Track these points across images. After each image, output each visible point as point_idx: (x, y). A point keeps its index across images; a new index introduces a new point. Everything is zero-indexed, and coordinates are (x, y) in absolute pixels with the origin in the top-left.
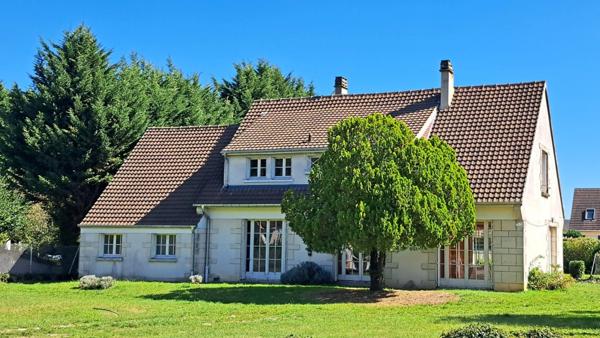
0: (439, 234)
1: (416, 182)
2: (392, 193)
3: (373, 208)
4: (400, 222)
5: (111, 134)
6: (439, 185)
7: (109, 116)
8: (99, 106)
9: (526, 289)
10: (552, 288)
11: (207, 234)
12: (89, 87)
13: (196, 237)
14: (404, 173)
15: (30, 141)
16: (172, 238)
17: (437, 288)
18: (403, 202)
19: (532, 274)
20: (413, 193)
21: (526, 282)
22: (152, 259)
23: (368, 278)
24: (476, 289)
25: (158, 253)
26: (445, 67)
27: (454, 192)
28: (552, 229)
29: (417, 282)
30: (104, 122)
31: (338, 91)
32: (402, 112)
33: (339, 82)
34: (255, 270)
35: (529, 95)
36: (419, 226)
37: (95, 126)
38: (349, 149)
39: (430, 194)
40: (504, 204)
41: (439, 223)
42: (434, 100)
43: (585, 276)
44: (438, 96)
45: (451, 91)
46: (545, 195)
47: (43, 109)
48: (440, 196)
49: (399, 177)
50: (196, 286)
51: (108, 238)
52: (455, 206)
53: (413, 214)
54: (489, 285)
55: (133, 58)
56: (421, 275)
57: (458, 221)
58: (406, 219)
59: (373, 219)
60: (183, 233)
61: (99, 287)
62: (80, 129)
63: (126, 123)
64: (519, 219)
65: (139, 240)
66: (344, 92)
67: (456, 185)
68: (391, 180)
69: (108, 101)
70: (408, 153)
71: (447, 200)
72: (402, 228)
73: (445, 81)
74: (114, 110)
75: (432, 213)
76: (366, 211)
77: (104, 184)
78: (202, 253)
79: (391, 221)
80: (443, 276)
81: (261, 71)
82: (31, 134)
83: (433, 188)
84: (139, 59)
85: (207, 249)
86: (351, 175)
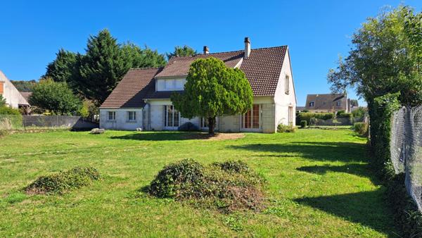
0: (235, 109)
1: (225, 87)
2: (214, 91)
3: (205, 98)
4: (217, 104)
5: (116, 71)
6: (235, 88)
7: (114, 64)
8: (110, 61)
9: (276, 132)
10: (288, 131)
11: (149, 111)
12: (107, 53)
13: (144, 113)
14: (219, 82)
15: (83, 74)
16: (135, 112)
17: (240, 132)
18: (218, 95)
19: (279, 126)
20: (223, 92)
21: (276, 129)
22: (127, 122)
23: (208, 128)
24: (255, 132)
25: (130, 119)
26: (246, 41)
27: (242, 91)
28: (290, 108)
29: (232, 130)
30: (112, 67)
31: (205, 53)
32: (229, 60)
33: (205, 49)
34: (169, 125)
35: (281, 51)
36: (226, 106)
37: (109, 68)
38: (196, 72)
39: (231, 92)
40: (267, 97)
41: (235, 104)
42: (242, 55)
43: (307, 127)
44: (244, 53)
45: (249, 51)
46: (287, 93)
47: (88, 62)
48: (236, 92)
49: (217, 84)
50: (138, 132)
51: (111, 113)
52: (243, 97)
53: (223, 101)
54: (261, 130)
55: (128, 42)
56: (233, 127)
57: (244, 104)
58: (219, 103)
59: (205, 103)
60: (139, 111)
61: (99, 133)
62: (104, 70)
63: (122, 68)
64: (274, 103)
65: (122, 114)
66: (207, 52)
67: (244, 88)
68: (214, 86)
69: (115, 58)
70: (222, 74)
71: (239, 95)
72: (218, 107)
73: (247, 47)
74: (116, 62)
75: (232, 100)
76: (202, 99)
77: (111, 92)
78: (147, 119)
79: (213, 104)
80: (242, 127)
81: (185, 49)
82: (83, 72)
83: (233, 89)
84: (130, 42)
85: (149, 117)
86: (196, 84)
